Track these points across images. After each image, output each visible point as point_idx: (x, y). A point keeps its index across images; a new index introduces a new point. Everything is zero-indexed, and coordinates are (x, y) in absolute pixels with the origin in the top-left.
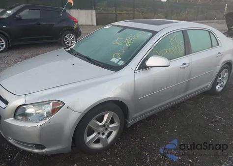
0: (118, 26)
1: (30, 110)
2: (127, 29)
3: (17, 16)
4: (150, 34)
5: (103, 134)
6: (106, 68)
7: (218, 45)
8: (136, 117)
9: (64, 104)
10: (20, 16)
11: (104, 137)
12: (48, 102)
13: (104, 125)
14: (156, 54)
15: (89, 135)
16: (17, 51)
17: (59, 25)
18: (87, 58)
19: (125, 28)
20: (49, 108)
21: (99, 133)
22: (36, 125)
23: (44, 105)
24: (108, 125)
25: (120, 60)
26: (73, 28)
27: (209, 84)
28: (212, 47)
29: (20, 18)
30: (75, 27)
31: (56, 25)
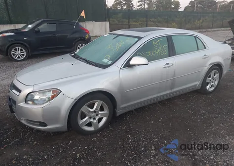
0: (114, 34)
1: (37, 97)
2: (120, 36)
3: (36, 30)
4: (137, 39)
5: (94, 119)
6: (97, 66)
7: (205, 48)
8: (124, 108)
9: (61, 91)
10: (38, 29)
11: (95, 121)
12: (49, 90)
13: (95, 112)
14: (140, 55)
15: (82, 119)
16: (36, 60)
17: (72, 36)
18: (84, 59)
19: (119, 35)
20: (50, 94)
21: (90, 118)
22: (40, 106)
23: (46, 92)
24: (98, 112)
25: (109, 60)
26: (84, 38)
27: (198, 83)
28: (198, 50)
29: (39, 31)
30: (87, 38)
31: (69, 36)
